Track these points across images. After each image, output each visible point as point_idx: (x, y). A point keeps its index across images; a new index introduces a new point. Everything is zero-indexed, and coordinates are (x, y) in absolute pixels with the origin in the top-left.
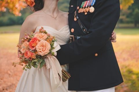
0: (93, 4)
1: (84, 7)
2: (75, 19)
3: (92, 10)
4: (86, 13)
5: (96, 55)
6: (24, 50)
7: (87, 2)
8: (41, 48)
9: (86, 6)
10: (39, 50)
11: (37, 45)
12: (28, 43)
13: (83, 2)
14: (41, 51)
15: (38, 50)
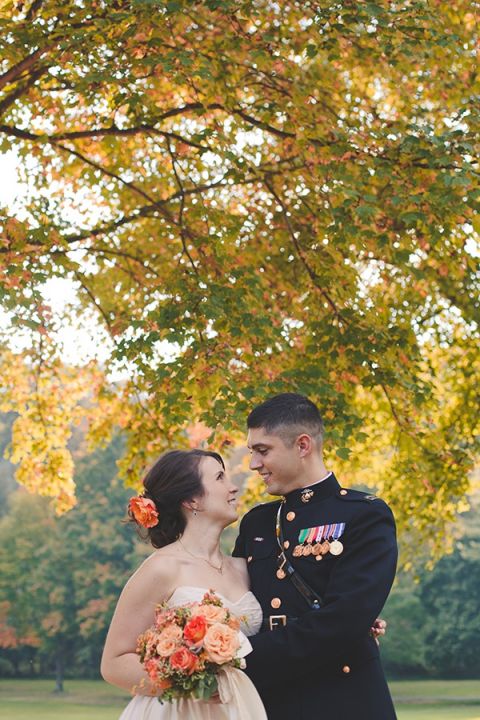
0: (339, 535)
1: (310, 540)
2: (281, 574)
3: (336, 548)
4: (319, 558)
5: (347, 669)
6: (167, 648)
7: (317, 531)
8: (219, 643)
9: (318, 539)
10: (214, 649)
11: (206, 636)
12: (180, 631)
13: (302, 531)
14: (216, 653)
15: (209, 648)
